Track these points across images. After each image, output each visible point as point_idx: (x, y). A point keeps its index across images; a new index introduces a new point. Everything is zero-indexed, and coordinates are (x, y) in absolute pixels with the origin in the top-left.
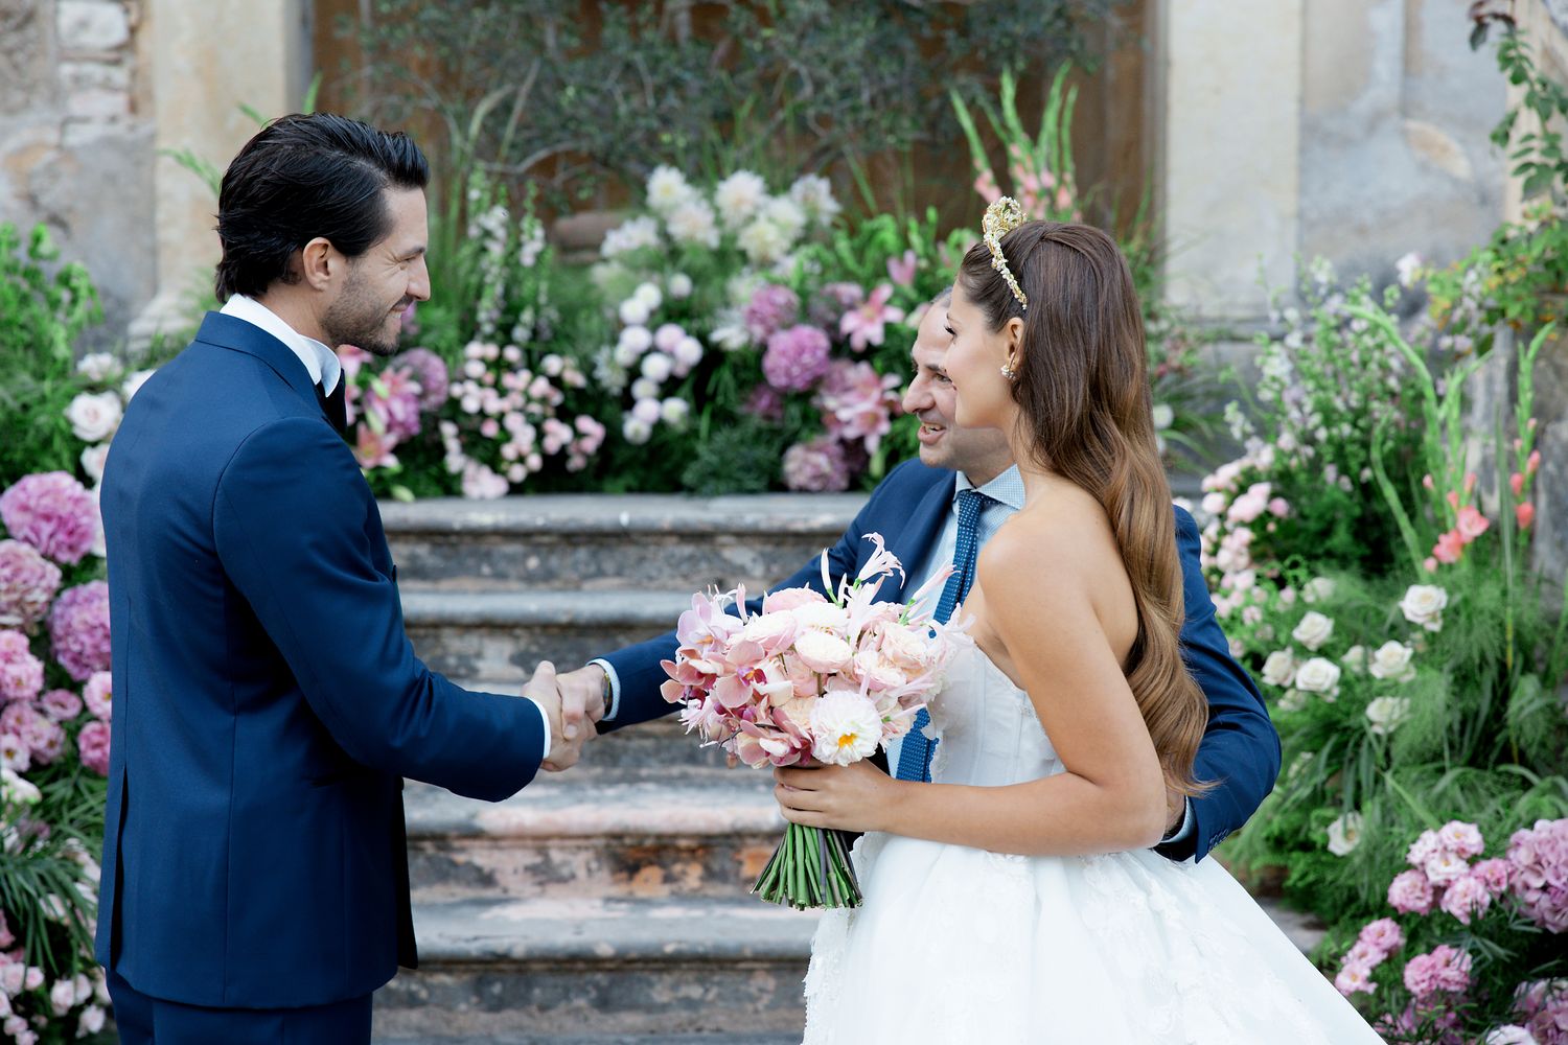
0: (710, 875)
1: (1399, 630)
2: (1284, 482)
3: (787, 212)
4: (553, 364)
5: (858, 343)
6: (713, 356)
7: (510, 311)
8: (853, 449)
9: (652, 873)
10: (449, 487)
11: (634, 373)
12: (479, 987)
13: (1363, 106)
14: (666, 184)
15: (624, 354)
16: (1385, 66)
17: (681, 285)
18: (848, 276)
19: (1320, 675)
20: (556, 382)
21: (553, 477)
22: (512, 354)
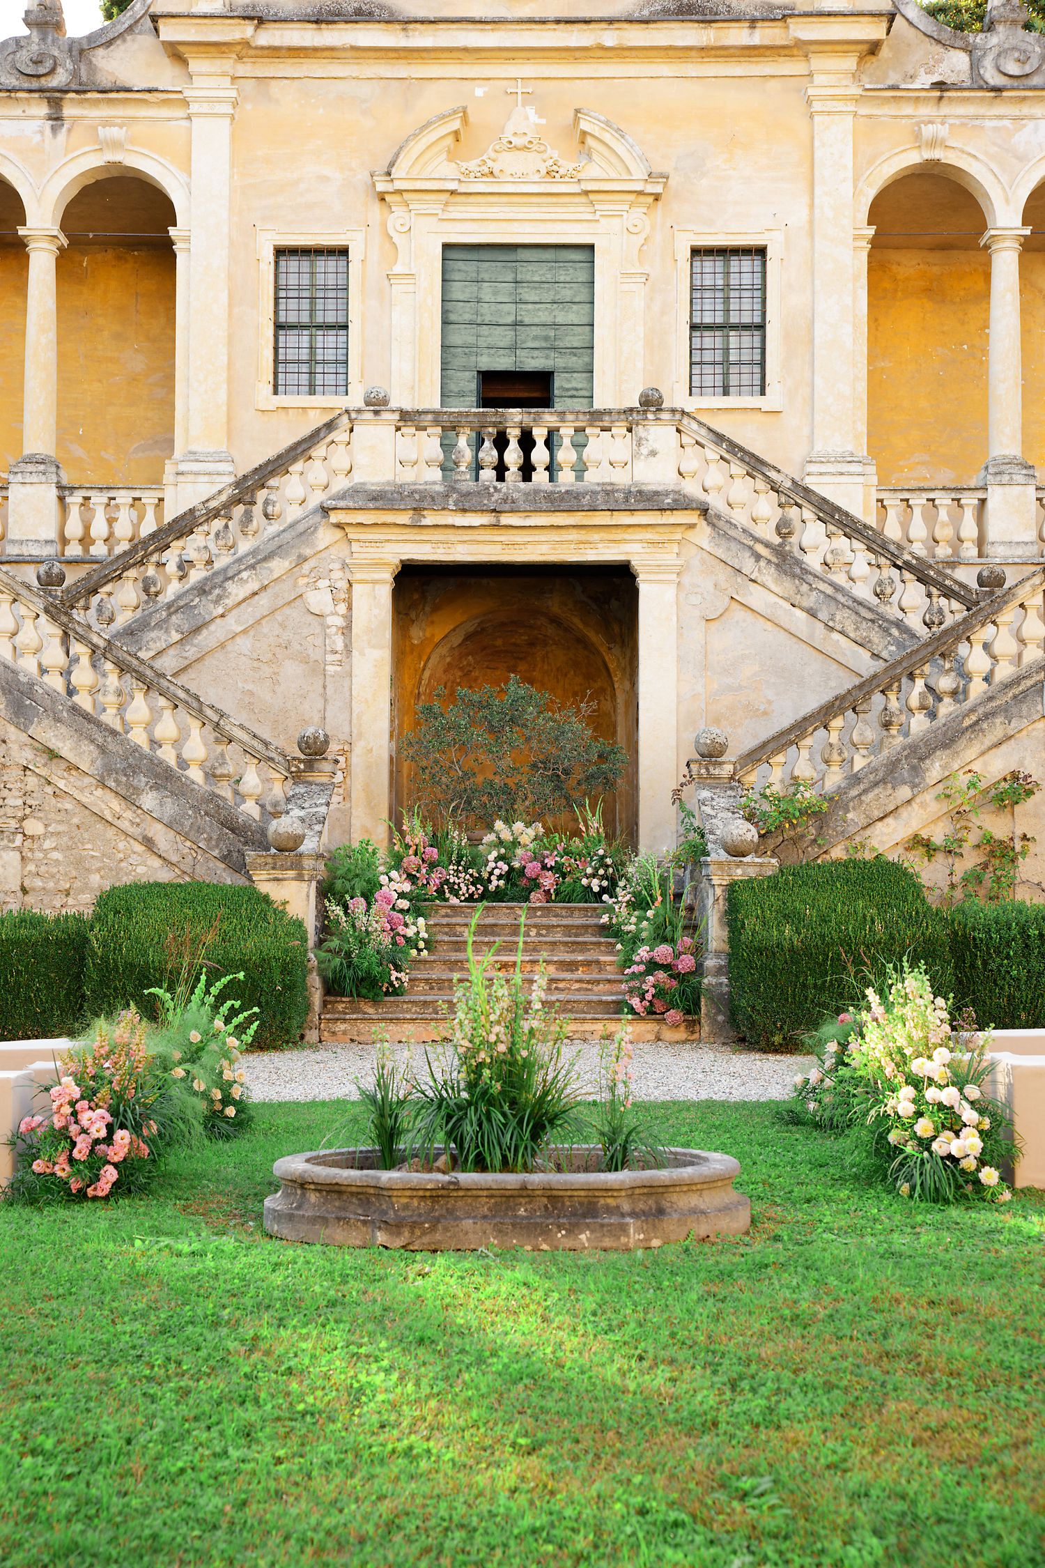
1: (648, 919)
2: (634, 894)
3: (531, 832)
4: (470, 871)
5: (549, 866)
6: (511, 869)
7: (460, 857)
8: (547, 892)
10: (446, 900)
11: (491, 873)
14: (499, 825)
15: (489, 869)
17: (503, 851)
18: (547, 849)
19: (633, 927)
20: (471, 875)
21: (471, 898)
22: (461, 868)
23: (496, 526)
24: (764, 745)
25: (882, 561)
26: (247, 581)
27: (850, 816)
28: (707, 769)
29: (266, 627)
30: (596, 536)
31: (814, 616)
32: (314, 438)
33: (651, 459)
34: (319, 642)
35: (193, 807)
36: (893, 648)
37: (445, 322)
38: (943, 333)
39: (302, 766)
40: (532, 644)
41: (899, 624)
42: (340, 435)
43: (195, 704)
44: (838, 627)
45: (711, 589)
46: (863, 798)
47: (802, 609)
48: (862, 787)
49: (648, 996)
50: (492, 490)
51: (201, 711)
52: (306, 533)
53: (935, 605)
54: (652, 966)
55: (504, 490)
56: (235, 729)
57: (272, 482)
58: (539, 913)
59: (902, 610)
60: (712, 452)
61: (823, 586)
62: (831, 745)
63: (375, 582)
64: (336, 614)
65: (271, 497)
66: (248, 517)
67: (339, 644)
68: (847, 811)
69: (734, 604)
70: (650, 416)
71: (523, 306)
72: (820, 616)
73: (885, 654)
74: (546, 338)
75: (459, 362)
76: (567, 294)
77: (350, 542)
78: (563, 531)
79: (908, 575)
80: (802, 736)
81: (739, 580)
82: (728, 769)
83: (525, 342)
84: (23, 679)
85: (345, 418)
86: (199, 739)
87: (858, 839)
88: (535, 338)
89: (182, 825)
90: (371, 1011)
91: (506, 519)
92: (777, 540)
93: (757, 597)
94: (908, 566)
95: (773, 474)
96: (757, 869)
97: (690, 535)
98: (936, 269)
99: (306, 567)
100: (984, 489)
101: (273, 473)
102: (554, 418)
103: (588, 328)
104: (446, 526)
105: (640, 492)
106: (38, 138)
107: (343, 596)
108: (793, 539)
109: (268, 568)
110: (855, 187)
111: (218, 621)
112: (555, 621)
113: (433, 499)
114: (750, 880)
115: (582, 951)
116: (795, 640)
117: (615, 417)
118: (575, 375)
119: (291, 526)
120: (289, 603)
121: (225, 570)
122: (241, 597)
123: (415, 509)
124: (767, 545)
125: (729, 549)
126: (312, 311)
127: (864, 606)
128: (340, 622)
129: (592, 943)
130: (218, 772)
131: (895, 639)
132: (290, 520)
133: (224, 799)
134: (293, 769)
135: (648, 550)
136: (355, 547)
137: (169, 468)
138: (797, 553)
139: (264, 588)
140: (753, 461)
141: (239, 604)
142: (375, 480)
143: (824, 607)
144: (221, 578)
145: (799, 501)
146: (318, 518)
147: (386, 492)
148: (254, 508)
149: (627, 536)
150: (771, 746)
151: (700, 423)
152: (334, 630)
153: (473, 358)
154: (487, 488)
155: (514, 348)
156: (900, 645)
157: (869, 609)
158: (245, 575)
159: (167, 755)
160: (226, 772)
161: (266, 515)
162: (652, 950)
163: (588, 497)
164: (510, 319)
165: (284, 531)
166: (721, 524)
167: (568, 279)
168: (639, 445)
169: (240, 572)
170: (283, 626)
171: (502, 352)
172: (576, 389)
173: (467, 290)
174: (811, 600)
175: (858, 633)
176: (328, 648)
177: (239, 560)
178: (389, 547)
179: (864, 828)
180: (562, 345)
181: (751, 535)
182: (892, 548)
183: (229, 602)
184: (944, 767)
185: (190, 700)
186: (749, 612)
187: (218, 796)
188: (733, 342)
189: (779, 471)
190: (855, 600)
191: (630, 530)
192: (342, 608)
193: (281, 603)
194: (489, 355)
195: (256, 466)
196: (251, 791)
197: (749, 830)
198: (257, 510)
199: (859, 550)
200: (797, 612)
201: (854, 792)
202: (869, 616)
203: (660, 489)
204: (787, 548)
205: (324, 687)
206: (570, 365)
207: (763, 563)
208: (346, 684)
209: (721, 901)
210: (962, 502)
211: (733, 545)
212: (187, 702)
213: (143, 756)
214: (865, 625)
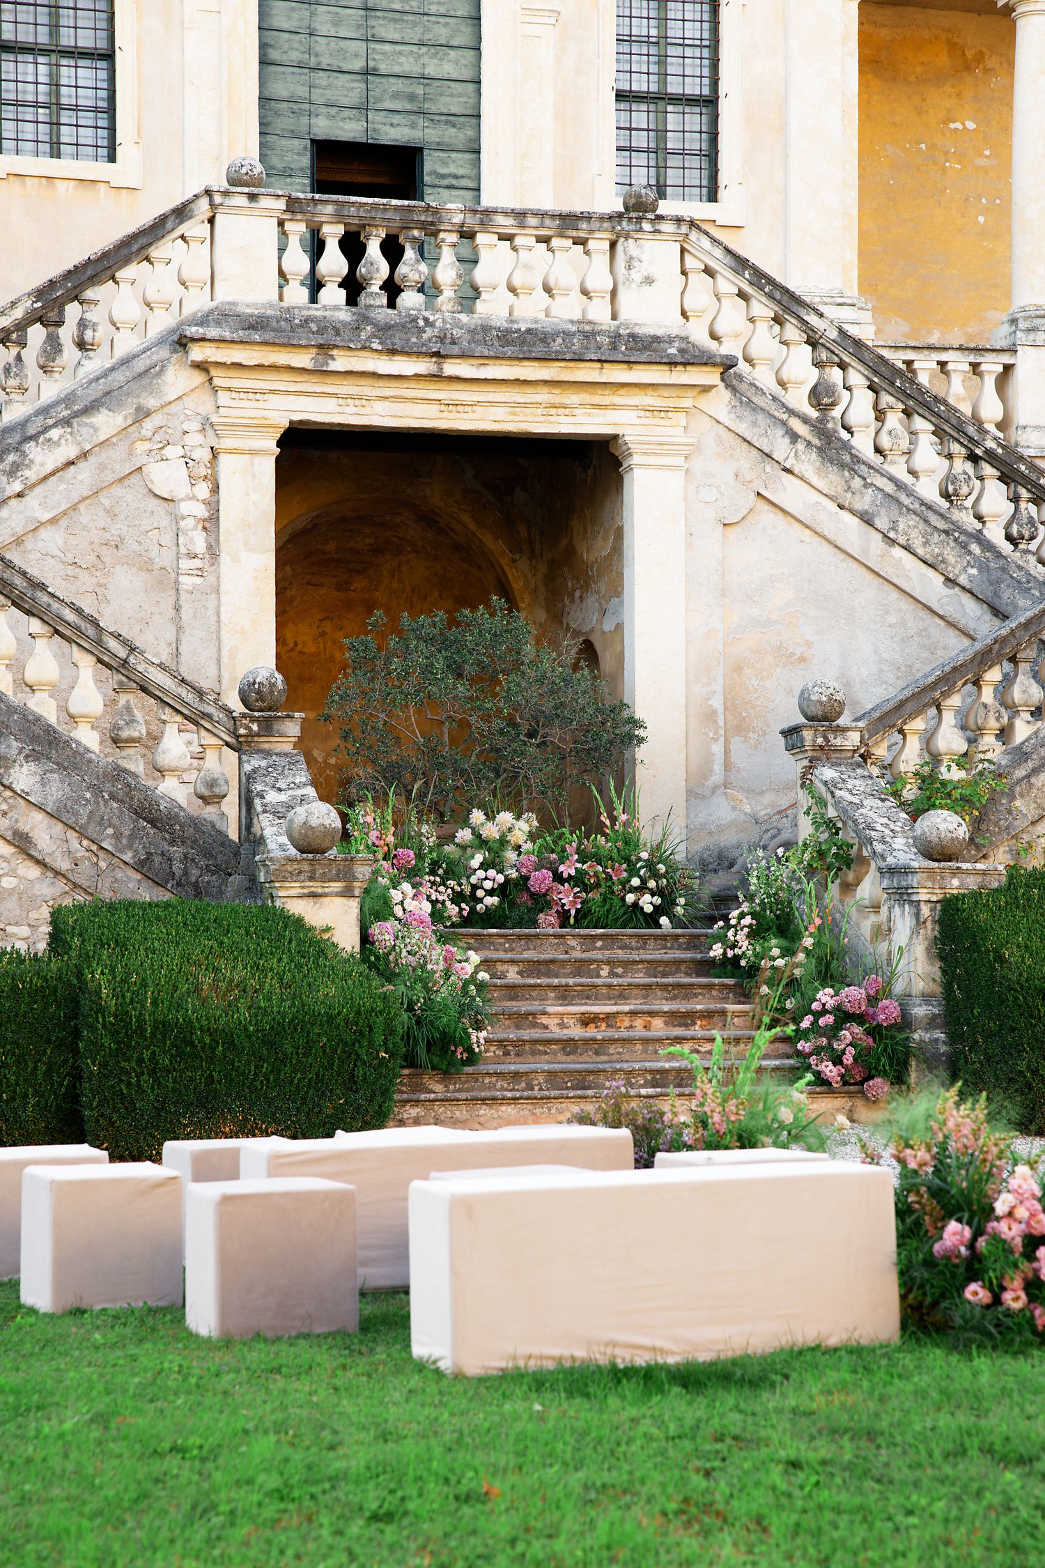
0: (608, 1026)
1: (801, 950)
3: (523, 826)
5: (565, 875)
6: (507, 880)
8: (564, 914)
9: (592, 1025)
12: (563, 1049)
13: (710, 783)
14: (477, 816)
15: (474, 879)
16: (718, 768)
17: (489, 854)
18: (554, 851)
20: (453, 889)
22: (438, 879)
23: (437, 377)
24: (901, 705)
25: (956, 448)
26: (57, 444)
27: (1018, 803)
28: (826, 739)
29: (85, 516)
30: (574, 398)
31: (870, 523)
32: (157, 230)
33: (646, 288)
34: (168, 539)
35: (91, 787)
36: (974, 571)
37: (264, 62)
38: (894, 124)
39: (255, 727)
40: (378, 550)
41: (979, 537)
42: (195, 228)
43: (91, 632)
44: (902, 540)
45: (730, 479)
46: (1033, 780)
47: (852, 512)
48: (1030, 764)
49: (848, 1059)
50: (421, 323)
51: (99, 642)
52: (149, 375)
53: (1024, 513)
54: (844, 1016)
55: (439, 324)
56: (151, 669)
57: (89, 294)
58: (599, 944)
59: (979, 518)
60: (728, 283)
61: (880, 482)
62: (985, 706)
63: (253, 453)
64: (193, 498)
65: (88, 316)
66: (53, 347)
67: (199, 542)
68: (1012, 797)
69: (763, 505)
70: (646, 226)
71: (378, 46)
72: (879, 523)
73: (963, 580)
74: (412, 97)
75: (283, 123)
76: (440, 32)
77: (215, 390)
78: (529, 389)
79: (988, 470)
80: (946, 695)
81: (768, 468)
82: (854, 738)
83: (379, 100)
85: (204, 203)
86: (91, 683)
87: (1026, 837)
88: (396, 96)
89: (76, 814)
90: (439, 1088)
91: (451, 368)
92: (813, 414)
93: (791, 493)
94: (991, 457)
95: (812, 319)
96: (979, 879)
97: (706, 402)
98: (884, 33)
99: (149, 425)
100: (1012, 350)
101: (94, 280)
102: (510, 221)
103: (471, 86)
104: (364, 374)
105: (633, 336)
107: (203, 471)
108: (837, 412)
109: (92, 426)
111: (13, 502)
112: (428, 519)
113: (338, 333)
114: (976, 895)
115: (686, 998)
116: (842, 556)
117: (595, 224)
118: (454, 155)
119: (126, 362)
120: (121, 480)
121: (24, 424)
122: (49, 468)
123: (320, 347)
124: (805, 420)
125: (754, 424)
126: (54, 27)
127: (935, 512)
128: (201, 511)
129: (701, 986)
130: (125, 734)
131: (975, 557)
132: (120, 353)
133: (135, 775)
134: (242, 731)
135: (645, 421)
136: (223, 398)
138: (844, 435)
139: (85, 455)
140: (785, 299)
141: (46, 478)
142: (251, 299)
143: (883, 511)
144: (17, 437)
145: (847, 359)
146: (164, 352)
147: (268, 318)
148: (61, 331)
149: (617, 400)
150: (909, 708)
151: (714, 240)
152: (190, 522)
153: (305, 120)
154: (415, 320)
155: (364, 108)
156: (983, 567)
157: (942, 516)
158: (54, 434)
159: (45, 707)
160: (136, 734)
161: (82, 345)
162: (837, 994)
163: (559, 340)
164: (358, 65)
165: (113, 369)
166: (743, 387)
167: (442, 10)
168: (629, 268)
169: (46, 429)
170: (111, 514)
171: (347, 113)
172: (455, 177)
173: (295, 15)
174: (864, 501)
175: (928, 549)
176: (183, 550)
177: (44, 411)
178: (274, 401)
179: (1033, 823)
180: (434, 109)
181: (784, 405)
182: (971, 430)
183: (32, 474)
185: (82, 624)
186: (780, 514)
187: (125, 771)
188: (673, 121)
189: (821, 315)
190: (923, 503)
191: (622, 391)
192: (203, 490)
193: (110, 479)
194: (329, 117)
195: (70, 266)
196: (174, 764)
197: (960, 825)
198: (67, 333)
199: (925, 431)
200: (846, 515)
201: (1020, 773)
202: (942, 525)
203: (660, 332)
204: (830, 425)
205: (177, 609)
206: (446, 139)
207: (800, 446)
208: (212, 604)
209: (929, 924)
210: (983, 367)
211: (760, 418)
212: (78, 628)
213: (12, 710)
214: (936, 538)
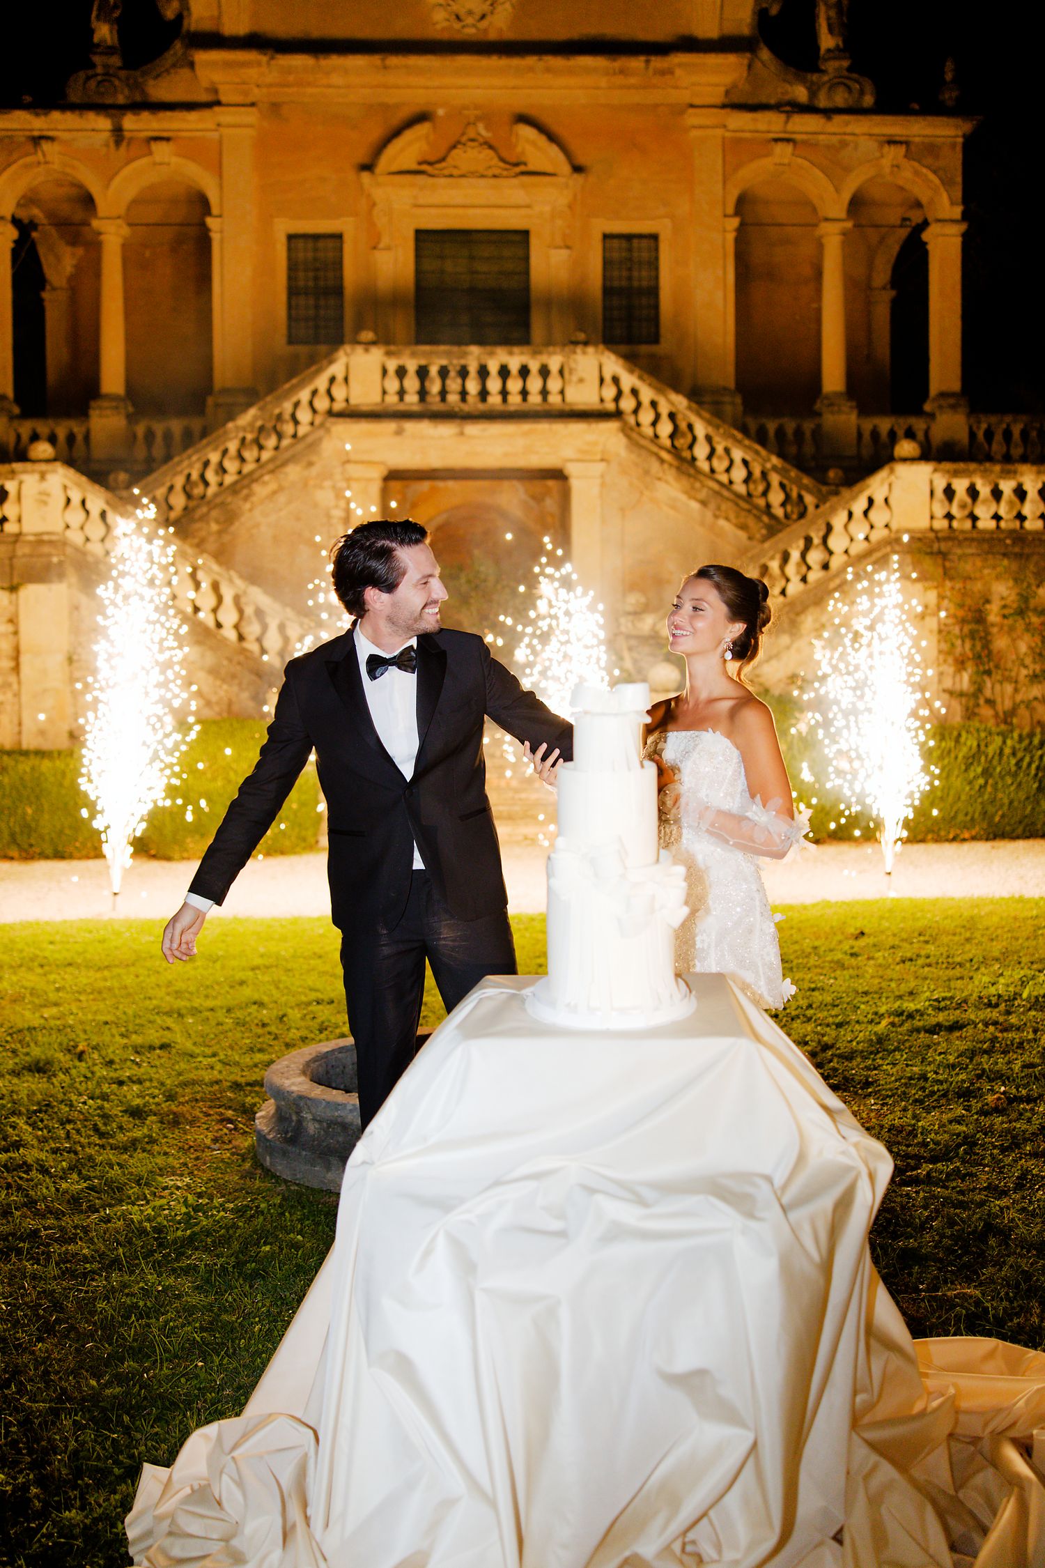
25: (755, 464)
26: (268, 483)
31: (705, 505)
32: (318, 371)
33: (580, 384)
37: (418, 288)
42: (338, 368)
44: (724, 515)
45: (626, 485)
47: (696, 499)
50: (457, 409)
55: (467, 409)
57: (286, 405)
60: (626, 380)
61: (711, 484)
64: (337, 507)
69: (644, 498)
70: (579, 352)
71: (477, 276)
72: (710, 506)
73: (757, 536)
74: (494, 300)
76: (509, 266)
81: (648, 479)
83: (478, 303)
84: (90, 559)
85: (342, 353)
86: (231, 604)
89: (220, 671)
93: (661, 492)
94: (775, 468)
95: (673, 397)
100: (820, 416)
101: (286, 398)
102: (506, 356)
105: (574, 409)
106: (104, 151)
109: (285, 472)
110: (724, 188)
111: (247, 514)
113: (412, 413)
117: (551, 351)
119: (302, 439)
121: (252, 474)
122: (264, 495)
124: (669, 452)
126: (316, 281)
127: (743, 499)
128: (341, 513)
130: (248, 630)
131: (765, 524)
132: (301, 435)
133: (250, 653)
135: (578, 457)
137: (210, 401)
138: (692, 459)
139: (283, 488)
141: (263, 501)
142: (367, 402)
143: (712, 499)
144: (249, 481)
145: (694, 418)
146: (322, 433)
147: (374, 409)
152: (336, 520)
153: (439, 316)
154: (454, 408)
156: (769, 529)
157: (746, 502)
158: (267, 478)
163: (531, 412)
166: (634, 436)
167: (510, 255)
168: (571, 374)
169: (262, 476)
170: (297, 518)
173: (435, 264)
174: (702, 494)
175: (740, 520)
176: (332, 534)
177: (262, 467)
181: (657, 444)
183: (255, 499)
184: (816, 620)
186: (656, 504)
188: (635, 304)
190: (735, 495)
192: (343, 503)
194: (451, 314)
196: (273, 645)
202: (746, 507)
203: (586, 408)
204: (683, 454)
207: (666, 466)
211: (644, 453)
214: (743, 514)
